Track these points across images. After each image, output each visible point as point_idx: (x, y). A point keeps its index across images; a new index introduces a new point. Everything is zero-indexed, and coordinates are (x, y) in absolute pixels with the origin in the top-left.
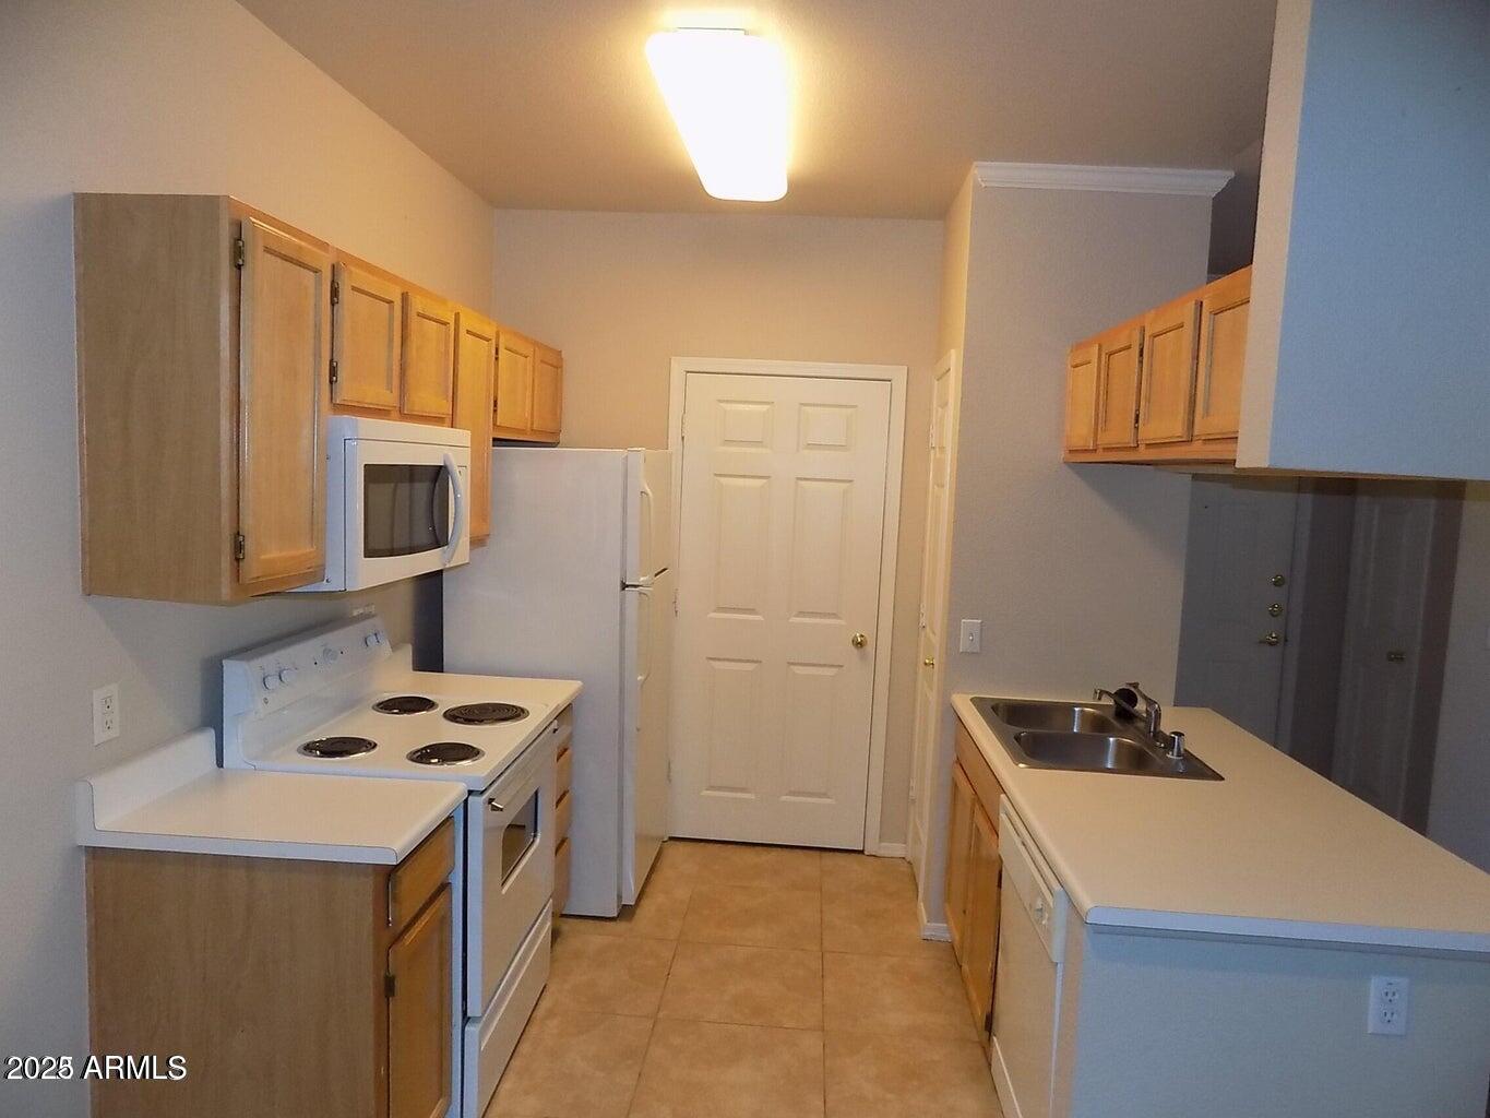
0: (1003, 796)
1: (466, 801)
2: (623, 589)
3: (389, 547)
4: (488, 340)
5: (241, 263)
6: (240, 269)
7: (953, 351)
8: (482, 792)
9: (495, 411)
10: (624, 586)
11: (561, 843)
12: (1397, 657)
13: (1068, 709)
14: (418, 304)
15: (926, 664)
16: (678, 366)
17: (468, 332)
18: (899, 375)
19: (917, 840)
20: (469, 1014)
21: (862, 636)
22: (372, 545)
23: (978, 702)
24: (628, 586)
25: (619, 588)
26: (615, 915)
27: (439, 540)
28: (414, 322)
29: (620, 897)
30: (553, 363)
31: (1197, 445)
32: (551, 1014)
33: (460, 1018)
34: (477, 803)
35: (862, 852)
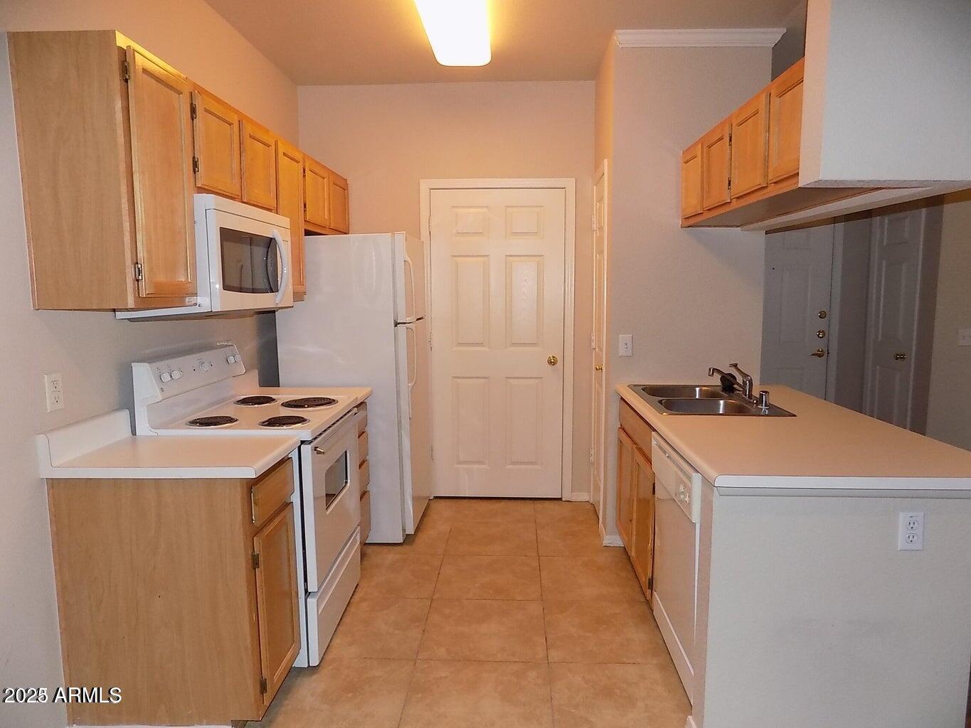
0: (653, 433)
1: (299, 448)
2: (396, 326)
3: (238, 285)
4: (298, 162)
5: (127, 77)
6: (127, 82)
7: (606, 160)
8: (310, 442)
9: (305, 211)
10: (396, 324)
11: (364, 494)
12: (900, 357)
13: (693, 388)
14: (248, 129)
15: (597, 369)
16: (425, 185)
17: (284, 154)
18: (570, 183)
19: (597, 489)
20: (309, 591)
21: (553, 357)
22: (227, 283)
23: (634, 387)
24: (399, 324)
25: (393, 325)
26: (402, 542)
27: (272, 288)
28: (248, 141)
29: (404, 530)
30: (341, 186)
31: (772, 187)
32: (363, 600)
33: (304, 592)
34: (306, 449)
35: (560, 499)
